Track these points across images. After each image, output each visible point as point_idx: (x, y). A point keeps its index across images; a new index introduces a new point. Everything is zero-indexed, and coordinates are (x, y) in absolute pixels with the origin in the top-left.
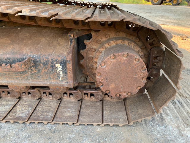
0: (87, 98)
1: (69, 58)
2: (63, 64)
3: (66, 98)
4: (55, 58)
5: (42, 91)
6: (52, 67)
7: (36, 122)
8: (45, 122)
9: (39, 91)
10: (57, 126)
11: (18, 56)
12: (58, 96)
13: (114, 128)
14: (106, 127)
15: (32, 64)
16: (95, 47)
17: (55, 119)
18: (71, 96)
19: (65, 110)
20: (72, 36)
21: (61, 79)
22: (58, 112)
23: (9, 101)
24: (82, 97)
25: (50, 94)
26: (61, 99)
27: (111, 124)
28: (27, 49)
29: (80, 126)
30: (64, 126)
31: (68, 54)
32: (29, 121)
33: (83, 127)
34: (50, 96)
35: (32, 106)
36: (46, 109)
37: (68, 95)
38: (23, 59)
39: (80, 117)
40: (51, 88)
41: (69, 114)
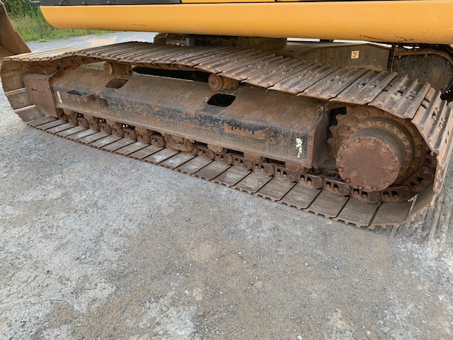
0: (328, 188)
1: (312, 133)
2: (304, 139)
3: (302, 182)
4: (296, 131)
5: (277, 167)
6: (292, 140)
7: (264, 196)
8: (273, 199)
9: (274, 167)
10: (284, 206)
11: (260, 124)
12: (293, 177)
13: (350, 227)
14: (339, 223)
15: (273, 134)
16: (349, 125)
17: (284, 199)
18: (309, 182)
19: (298, 194)
20: (322, 108)
21: (299, 156)
22: (289, 194)
23: (240, 170)
24: (323, 187)
25: (285, 173)
26: (296, 183)
27: (347, 222)
28: (271, 117)
29: (309, 214)
30: (292, 208)
31: (312, 129)
32: (258, 193)
33: (312, 215)
34: (285, 175)
35: (262, 181)
36: (277, 187)
37: (306, 179)
38: (264, 128)
39: (312, 205)
40: (287, 164)
41: (300, 199)
